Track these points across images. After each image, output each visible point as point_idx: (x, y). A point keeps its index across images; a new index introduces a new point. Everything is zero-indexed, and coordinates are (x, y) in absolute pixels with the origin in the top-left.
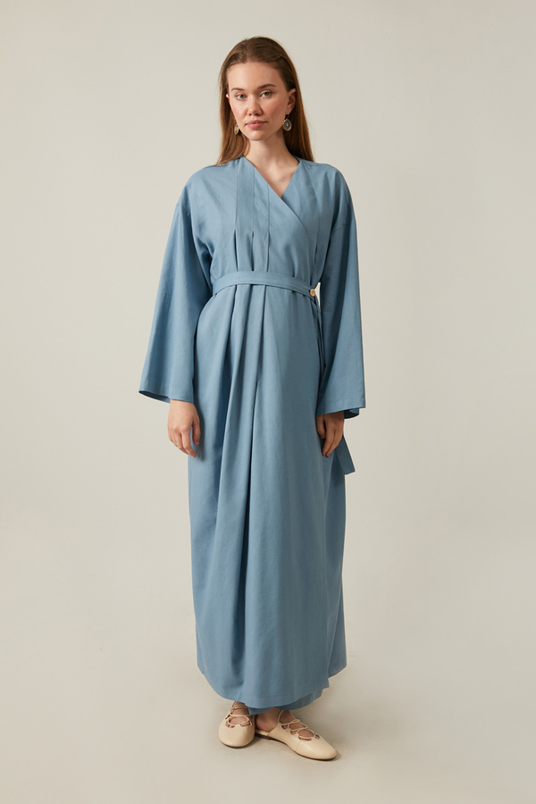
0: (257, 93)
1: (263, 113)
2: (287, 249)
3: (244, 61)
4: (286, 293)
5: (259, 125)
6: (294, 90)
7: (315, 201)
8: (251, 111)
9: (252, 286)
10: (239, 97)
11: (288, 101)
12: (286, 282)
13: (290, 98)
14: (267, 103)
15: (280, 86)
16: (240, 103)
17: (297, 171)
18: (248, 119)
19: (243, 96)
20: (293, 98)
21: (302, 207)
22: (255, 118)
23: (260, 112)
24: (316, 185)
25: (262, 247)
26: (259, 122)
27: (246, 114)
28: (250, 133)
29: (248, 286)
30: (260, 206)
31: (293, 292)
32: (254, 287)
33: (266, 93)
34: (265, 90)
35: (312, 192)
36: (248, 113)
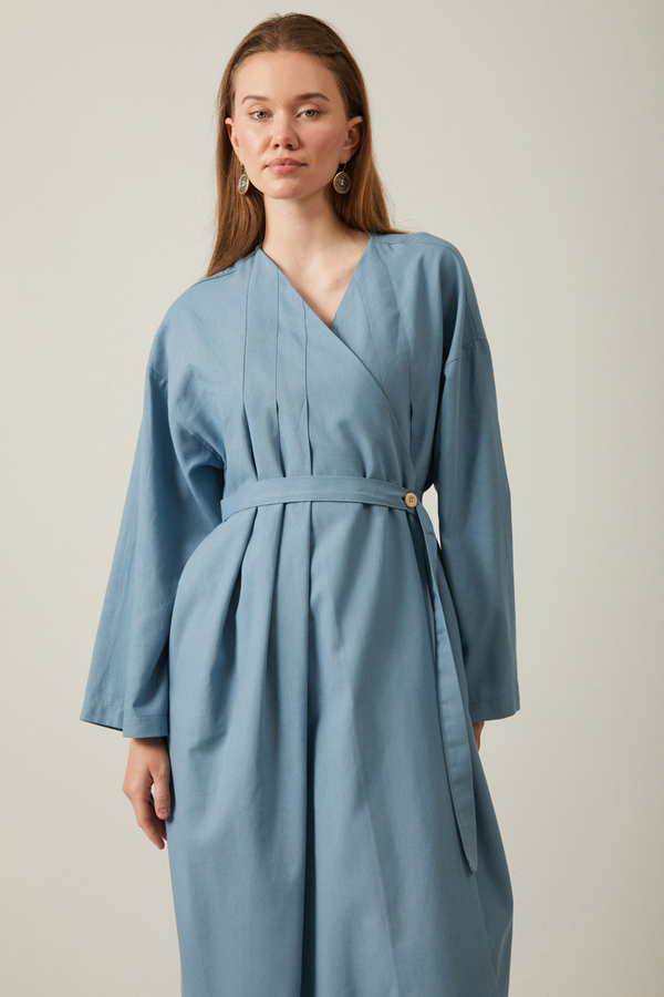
0: (292, 109)
1: (301, 145)
2: (343, 426)
3: (273, 47)
4: (353, 510)
5: (291, 168)
6: (358, 120)
7: (397, 318)
8: (278, 137)
10: (256, 115)
11: (345, 137)
12: (351, 488)
13: (350, 132)
14: (312, 130)
15: (336, 104)
16: (257, 124)
17: (362, 261)
18: (272, 156)
19: (265, 115)
20: (356, 131)
21: (370, 336)
22: (286, 154)
23: (295, 143)
24: (400, 284)
25: (297, 429)
26: (295, 163)
27: (266, 145)
28: (271, 185)
29: (278, 506)
30: (289, 347)
31: (366, 507)
32: (289, 508)
33: (309, 112)
34: (306, 105)
35: (392, 301)
36: (273, 143)
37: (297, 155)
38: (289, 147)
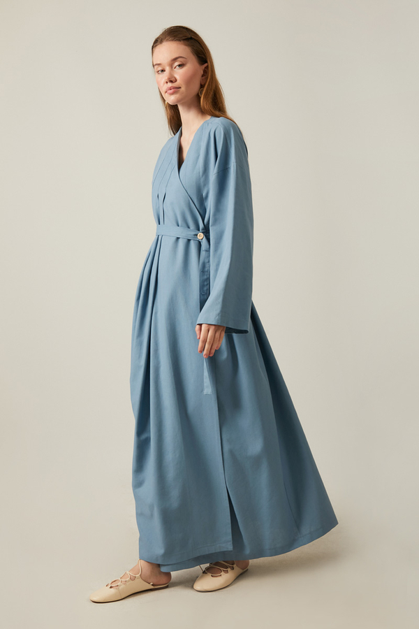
1: (176, 80)
5: (174, 90)
9: (158, 236)
10: (160, 72)
11: (202, 73)
13: (204, 71)
16: (161, 76)
18: (166, 87)
19: (163, 70)
23: (173, 79)
26: (176, 88)
27: (164, 83)
28: (169, 99)
33: (179, 65)
37: (175, 85)
38: (171, 82)
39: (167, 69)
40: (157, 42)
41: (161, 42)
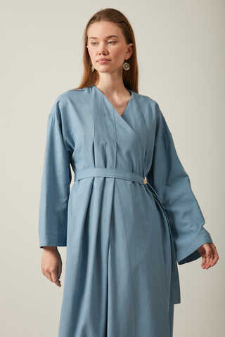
1: (108, 54)
2: (128, 154)
4: (129, 183)
6: (131, 44)
8: (100, 51)
9: (105, 178)
11: (127, 50)
12: (128, 175)
13: (129, 50)
14: (112, 48)
15: (122, 38)
16: (94, 47)
17: (131, 101)
18: (99, 58)
19: (96, 44)
20: (131, 49)
21: (137, 125)
22: (102, 56)
23: (106, 53)
25: (112, 152)
26: (107, 60)
27: (97, 54)
28: (99, 68)
29: (102, 178)
30: (109, 123)
31: (133, 182)
32: (107, 179)
33: (111, 42)
34: (110, 40)
35: (142, 116)
37: (107, 57)
38: (104, 54)
39: (102, 44)
40: (93, 19)
41: (99, 20)
